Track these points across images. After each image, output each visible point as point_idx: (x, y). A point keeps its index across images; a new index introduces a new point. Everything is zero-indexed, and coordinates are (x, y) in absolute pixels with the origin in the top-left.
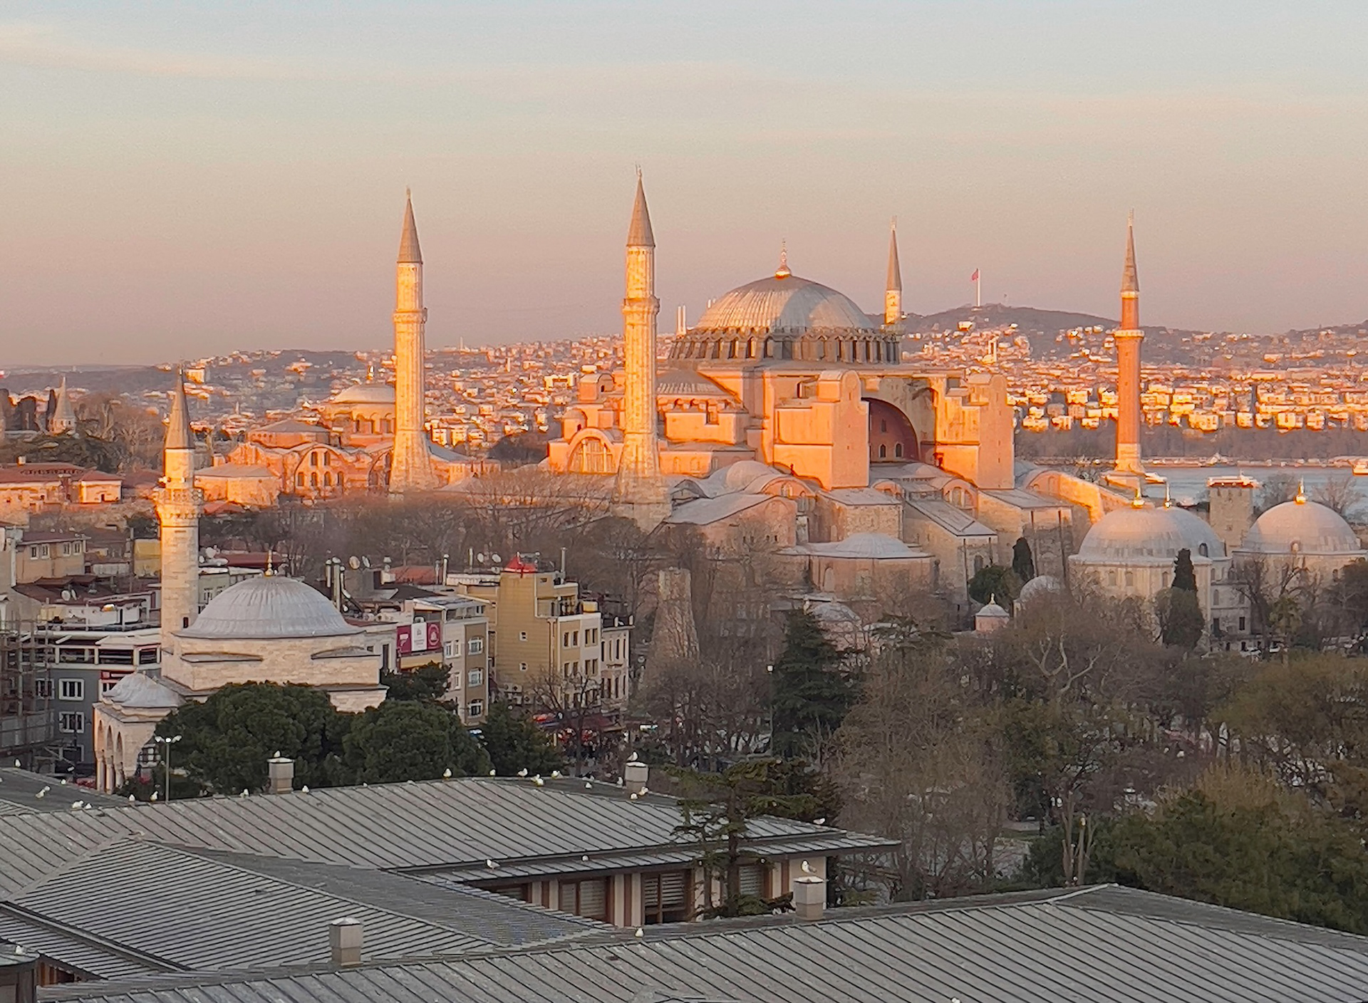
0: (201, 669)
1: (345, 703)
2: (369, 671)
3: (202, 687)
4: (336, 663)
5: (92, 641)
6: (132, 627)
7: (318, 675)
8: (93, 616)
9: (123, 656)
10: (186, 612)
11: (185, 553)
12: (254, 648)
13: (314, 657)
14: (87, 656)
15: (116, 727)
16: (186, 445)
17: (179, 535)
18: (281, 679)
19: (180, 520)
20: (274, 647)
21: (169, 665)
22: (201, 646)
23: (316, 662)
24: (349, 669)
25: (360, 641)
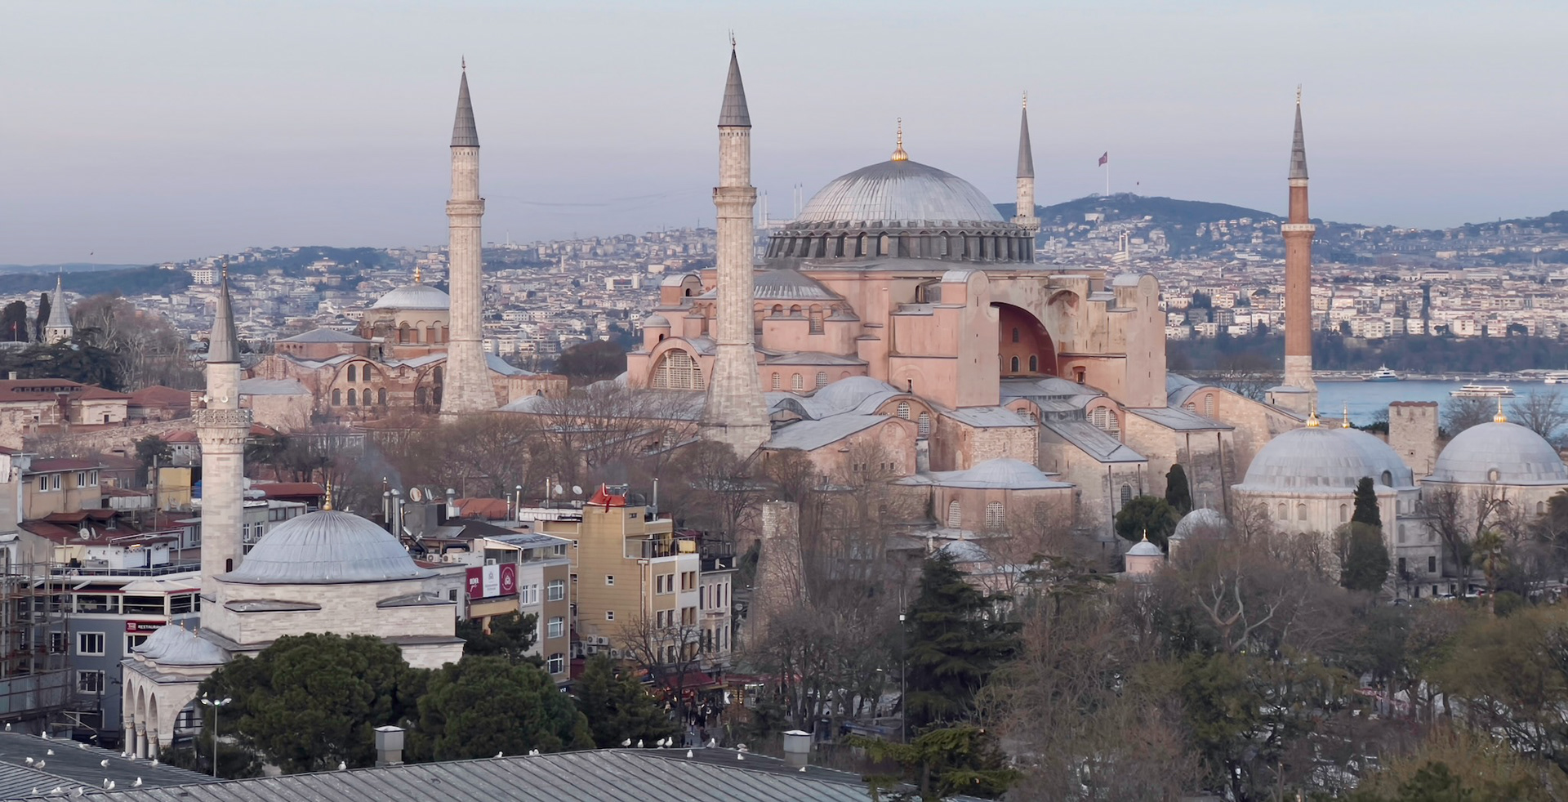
0: (250, 620)
1: (418, 659)
2: (443, 621)
3: (251, 640)
4: (405, 613)
5: (116, 587)
6: (162, 570)
7: (386, 626)
8: (115, 558)
9: (151, 604)
10: (229, 552)
11: (228, 484)
12: (310, 595)
13: (380, 605)
14: (109, 605)
15: (149, 688)
16: (230, 359)
17: (223, 463)
18: (343, 630)
19: (223, 446)
20: (334, 594)
21: (211, 616)
22: (249, 593)
23: (386, 611)
24: (420, 619)
25: (431, 586)
